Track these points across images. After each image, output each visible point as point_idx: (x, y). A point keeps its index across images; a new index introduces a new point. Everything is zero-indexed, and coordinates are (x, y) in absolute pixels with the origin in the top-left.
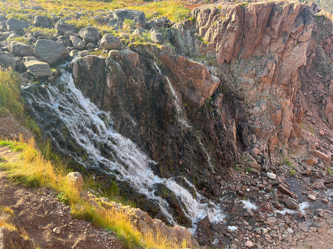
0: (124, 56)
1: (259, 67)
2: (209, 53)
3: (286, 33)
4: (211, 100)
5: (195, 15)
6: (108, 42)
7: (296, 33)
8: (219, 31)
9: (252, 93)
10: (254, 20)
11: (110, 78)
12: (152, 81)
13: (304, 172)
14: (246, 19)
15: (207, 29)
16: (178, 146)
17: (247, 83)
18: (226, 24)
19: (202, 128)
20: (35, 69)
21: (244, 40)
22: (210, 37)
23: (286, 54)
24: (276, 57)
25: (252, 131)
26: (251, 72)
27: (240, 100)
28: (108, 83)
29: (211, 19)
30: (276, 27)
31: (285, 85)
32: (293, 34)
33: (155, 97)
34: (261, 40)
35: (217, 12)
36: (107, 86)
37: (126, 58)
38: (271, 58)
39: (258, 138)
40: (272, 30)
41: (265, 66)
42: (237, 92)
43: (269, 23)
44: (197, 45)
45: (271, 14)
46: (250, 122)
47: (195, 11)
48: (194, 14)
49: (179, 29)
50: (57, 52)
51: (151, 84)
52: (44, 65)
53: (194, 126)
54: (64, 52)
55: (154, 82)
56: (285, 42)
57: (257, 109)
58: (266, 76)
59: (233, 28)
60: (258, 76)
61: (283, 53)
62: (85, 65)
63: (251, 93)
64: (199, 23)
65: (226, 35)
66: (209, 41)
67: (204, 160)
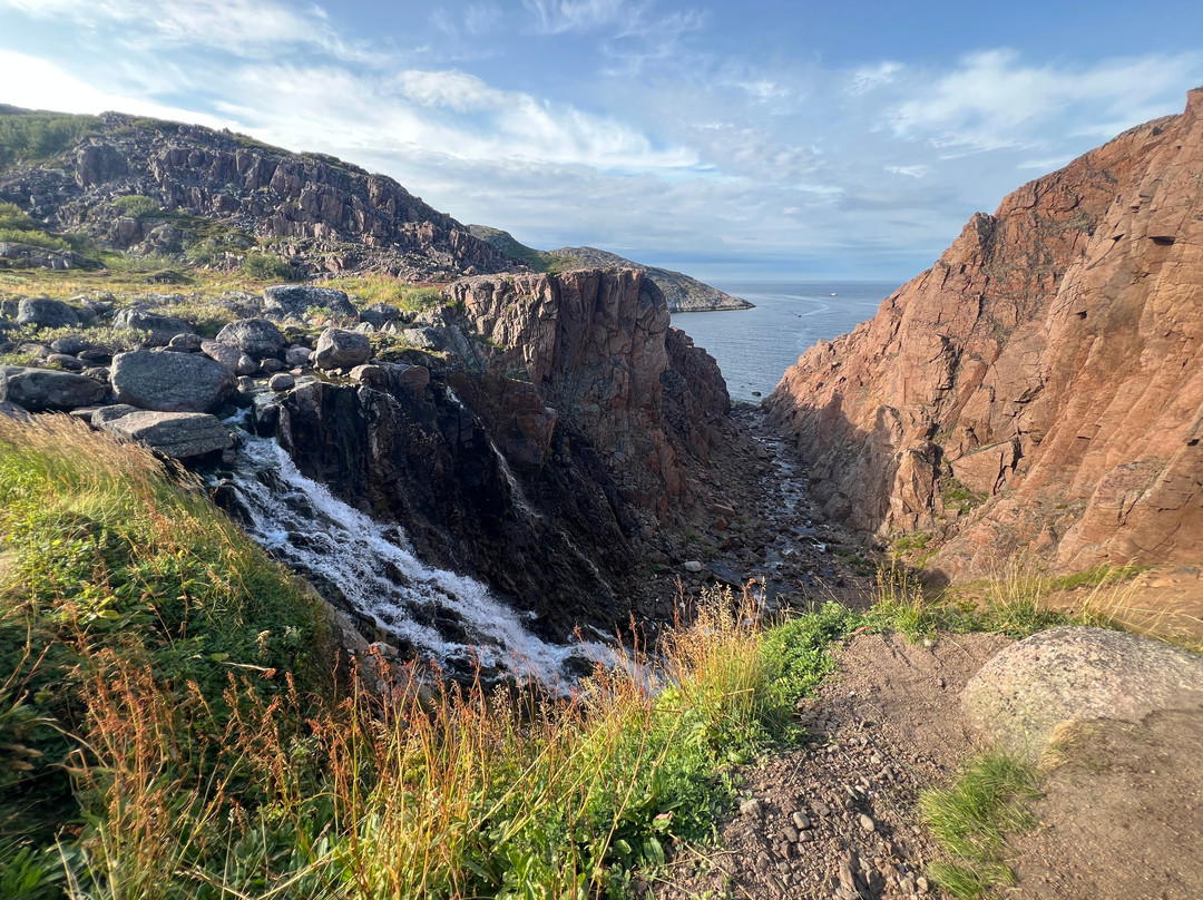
0: (394, 377)
1: (601, 382)
2: (512, 366)
3: (629, 320)
4: (554, 454)
5: (460, 296)
6: (343, 347)
7: (645, 318)
8: (525, 322)
9: (602, 429)
10: (576, 299)
11: (378, 435)
12: (453, 429)
13: (721, 544)
14: (563, 298)
15: (495, 321)
16: (538, 563)
17: (590, 413)
18: (534, 307)
19: (561, 512)
20: (168, 435)
21: (565, 336)
22: (506, 335)
23: (637, 355)
24: (624, 362)
25: (625, 498)
26: (592, 393)
27: (588, 445)
28: (375, 449)
29: (500, 301)
30: (614, 311)
31: (648, 407)
32: (641, 320)
33: (465, 466)
34: (592, 334)
35: (507, 287)
36: (372, 456)
37: (401, 382)
38: (617, 364)
39: (637, 505)
40: (607, 315)
41: (611, 378)
42: (579, 431)
43: (599, 304)
44: (481, 353)
45: (601, 290)
46: (616, 482)
47: (457, 289)
48: (457, 293)
49: (435, 325)
50: (203, 384)
51: (455, 436)
52: (198, 420)
53: (546, 514)
54: (226, 381)
55: (460, 430)
56: (632, 335)
57: (620, 456)
58: (618, 396)
59: (550, 315)
60: (605, 398)
61: (631, 354)
62: (307, 409)
63: (600, 431)
64: (474, 311)
65: (539, 329)
66: (506, 342)
67: (590, 577)
